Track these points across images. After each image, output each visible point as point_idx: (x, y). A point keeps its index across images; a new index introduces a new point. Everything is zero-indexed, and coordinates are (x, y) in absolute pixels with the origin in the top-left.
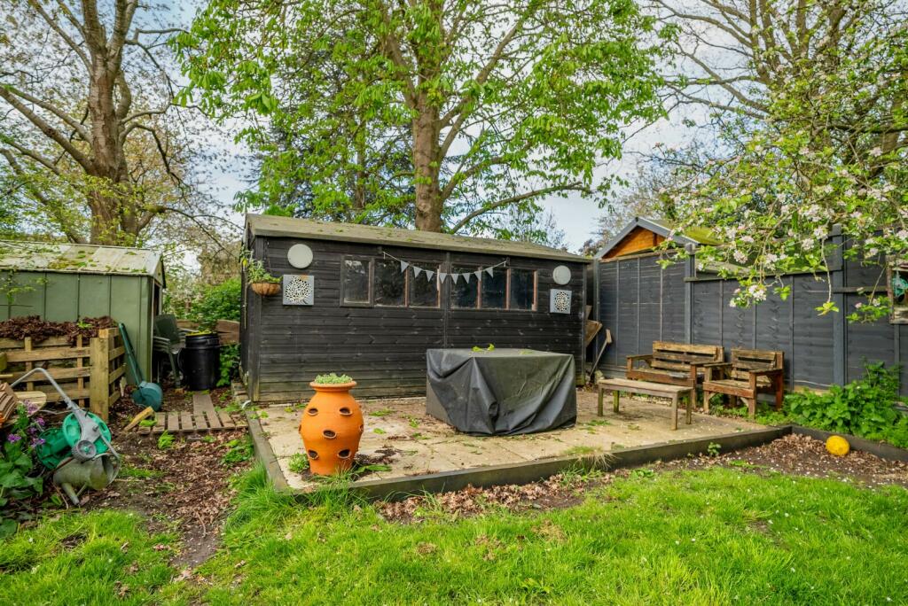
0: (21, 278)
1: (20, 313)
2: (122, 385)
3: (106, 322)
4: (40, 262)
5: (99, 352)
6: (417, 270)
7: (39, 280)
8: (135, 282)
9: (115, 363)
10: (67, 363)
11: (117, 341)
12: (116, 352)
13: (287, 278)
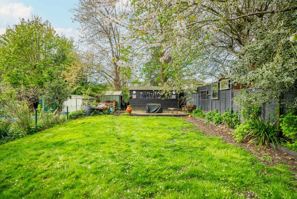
0: (108, 96)
1: (108, 100)
2: (117, 108)
3: (115, 101)
4: (109, 94)
5: (114, 104)
6: (150, 93)
7: (109, 96)
8: (118, 96)
9: (116, 105)
10: (111, 105)
11: (116, 103)
12: (116, 104)
13: (133, 95)
